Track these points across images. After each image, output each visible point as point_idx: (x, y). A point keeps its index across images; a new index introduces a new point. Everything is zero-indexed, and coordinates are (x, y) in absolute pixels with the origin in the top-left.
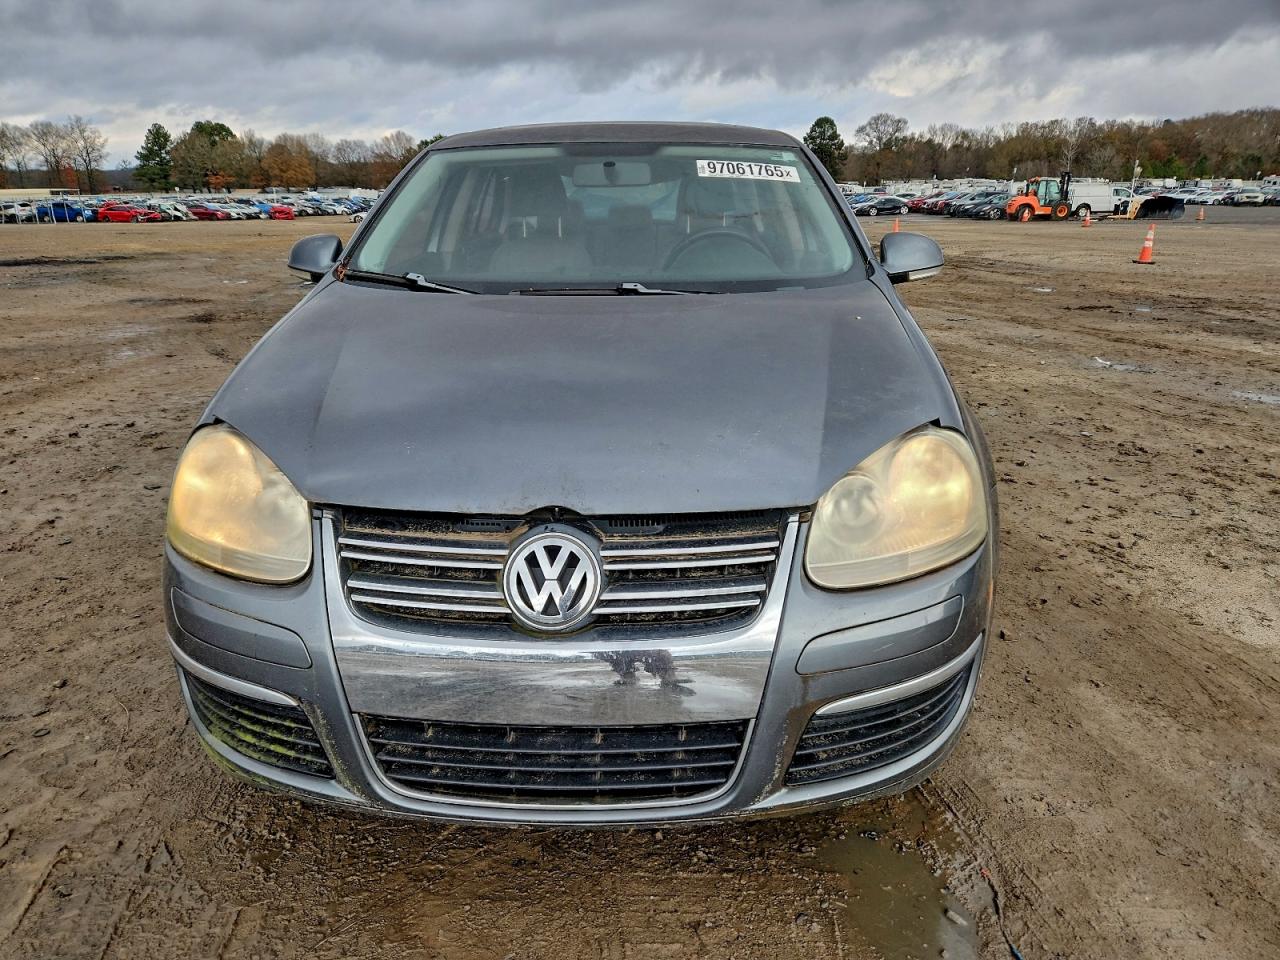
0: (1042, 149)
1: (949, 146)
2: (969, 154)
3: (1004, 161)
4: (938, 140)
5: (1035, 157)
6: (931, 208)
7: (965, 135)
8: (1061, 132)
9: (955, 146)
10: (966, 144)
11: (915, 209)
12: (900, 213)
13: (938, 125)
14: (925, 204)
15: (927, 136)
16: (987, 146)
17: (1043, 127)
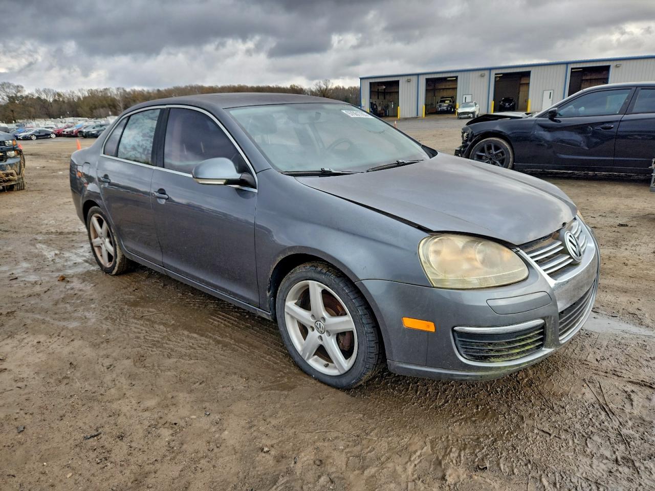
0: (105, 102)
1: (51, 100)
2: (66, 105)
3: (87, 109)
4: (43, 97)
5: (103, 107)
6: (70, 134)
7: (59, 95)
8: (111, 94)
9: (55, 101)
10: (61, 99)
11: (59, 135)
12: (51, 137)
13: (41, 89)
14: (64, 132)
15: (36, 95)
16: (74, 101)
17: (101, 92)
